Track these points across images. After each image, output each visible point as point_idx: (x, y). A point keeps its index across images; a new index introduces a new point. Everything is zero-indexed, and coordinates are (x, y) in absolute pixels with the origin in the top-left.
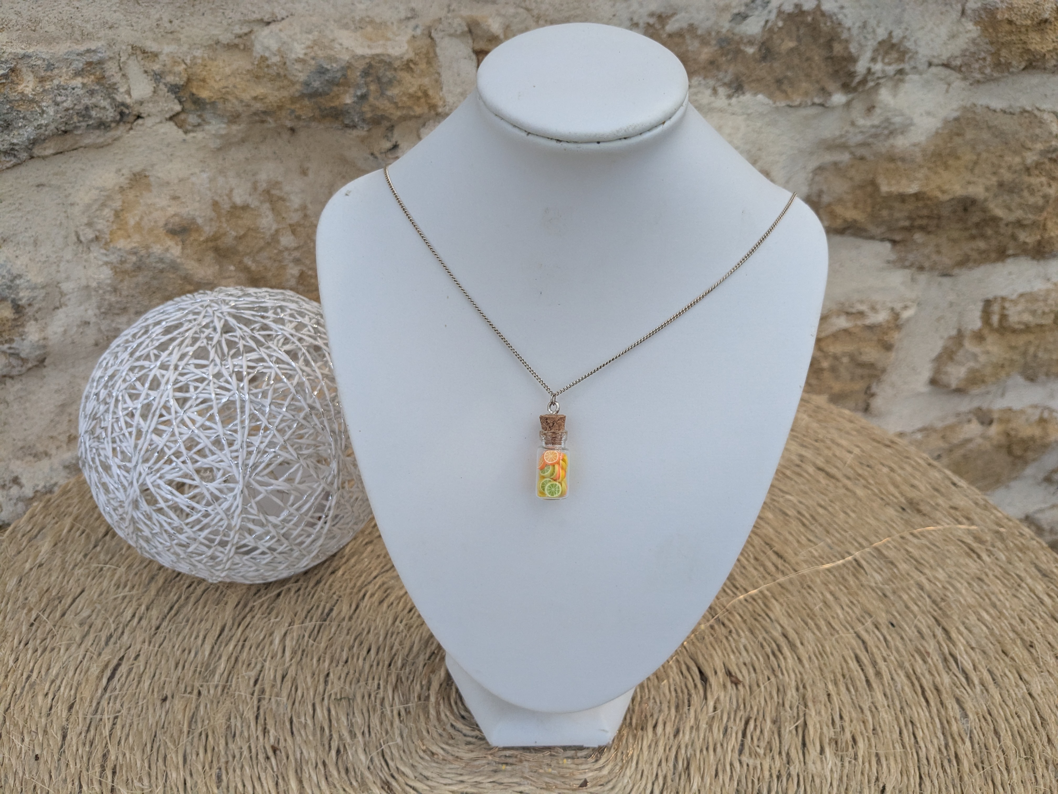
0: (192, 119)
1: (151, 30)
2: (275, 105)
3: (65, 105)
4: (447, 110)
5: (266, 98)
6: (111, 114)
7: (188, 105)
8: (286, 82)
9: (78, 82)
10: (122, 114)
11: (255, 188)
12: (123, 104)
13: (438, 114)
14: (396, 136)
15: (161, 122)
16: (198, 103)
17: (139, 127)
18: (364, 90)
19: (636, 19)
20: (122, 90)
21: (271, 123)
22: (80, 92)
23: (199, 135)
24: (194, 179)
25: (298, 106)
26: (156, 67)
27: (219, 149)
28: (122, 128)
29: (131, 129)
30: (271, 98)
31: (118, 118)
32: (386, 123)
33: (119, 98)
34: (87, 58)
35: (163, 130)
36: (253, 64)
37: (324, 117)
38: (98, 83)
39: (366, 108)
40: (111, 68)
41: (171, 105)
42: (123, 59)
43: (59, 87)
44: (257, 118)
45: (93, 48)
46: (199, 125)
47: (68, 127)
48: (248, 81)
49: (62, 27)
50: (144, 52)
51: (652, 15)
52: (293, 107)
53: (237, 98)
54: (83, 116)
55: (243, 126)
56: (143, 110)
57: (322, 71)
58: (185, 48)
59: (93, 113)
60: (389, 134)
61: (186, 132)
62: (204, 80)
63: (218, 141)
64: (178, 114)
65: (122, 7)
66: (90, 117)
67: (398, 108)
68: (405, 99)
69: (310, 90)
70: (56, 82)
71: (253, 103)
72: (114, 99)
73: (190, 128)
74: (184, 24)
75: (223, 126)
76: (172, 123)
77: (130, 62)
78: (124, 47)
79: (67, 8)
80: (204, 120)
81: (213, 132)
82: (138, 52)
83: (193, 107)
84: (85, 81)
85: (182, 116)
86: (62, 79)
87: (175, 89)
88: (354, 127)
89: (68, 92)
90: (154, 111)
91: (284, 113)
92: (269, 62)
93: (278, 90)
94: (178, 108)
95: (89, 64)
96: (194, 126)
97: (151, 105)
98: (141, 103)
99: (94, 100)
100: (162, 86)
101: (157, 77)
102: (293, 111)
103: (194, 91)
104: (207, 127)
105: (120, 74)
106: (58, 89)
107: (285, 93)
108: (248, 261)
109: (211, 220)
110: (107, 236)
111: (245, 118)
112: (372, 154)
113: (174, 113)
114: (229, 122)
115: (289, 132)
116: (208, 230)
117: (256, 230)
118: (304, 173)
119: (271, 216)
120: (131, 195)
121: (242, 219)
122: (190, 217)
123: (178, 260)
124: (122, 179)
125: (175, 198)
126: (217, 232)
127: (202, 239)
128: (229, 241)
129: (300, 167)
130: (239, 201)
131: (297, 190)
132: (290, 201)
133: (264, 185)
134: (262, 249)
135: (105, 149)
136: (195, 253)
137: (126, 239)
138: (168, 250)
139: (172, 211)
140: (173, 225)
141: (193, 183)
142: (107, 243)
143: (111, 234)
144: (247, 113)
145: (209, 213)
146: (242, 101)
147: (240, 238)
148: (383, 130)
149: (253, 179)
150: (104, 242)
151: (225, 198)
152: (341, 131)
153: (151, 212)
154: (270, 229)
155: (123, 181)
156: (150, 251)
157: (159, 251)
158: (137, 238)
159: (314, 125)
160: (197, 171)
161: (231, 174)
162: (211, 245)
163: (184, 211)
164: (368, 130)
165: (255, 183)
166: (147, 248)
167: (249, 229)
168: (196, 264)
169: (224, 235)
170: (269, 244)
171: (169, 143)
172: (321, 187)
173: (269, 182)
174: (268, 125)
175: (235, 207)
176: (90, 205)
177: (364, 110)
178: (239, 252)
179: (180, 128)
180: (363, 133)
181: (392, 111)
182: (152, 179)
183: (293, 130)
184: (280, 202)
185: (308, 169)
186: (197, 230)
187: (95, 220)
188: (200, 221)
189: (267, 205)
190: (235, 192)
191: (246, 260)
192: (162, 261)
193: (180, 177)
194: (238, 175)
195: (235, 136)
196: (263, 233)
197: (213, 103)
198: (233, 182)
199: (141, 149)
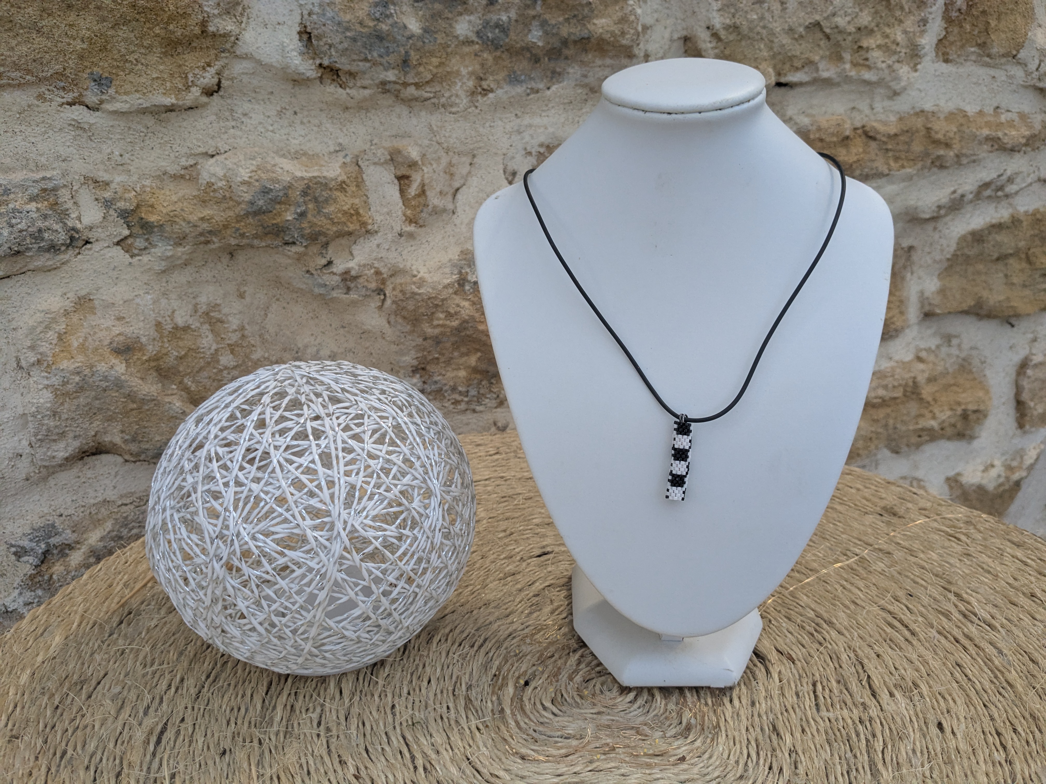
0: (140, 243)
1: (102, 162)
2: (221, 224)
3: (19, 226)
4: (376, 228)
5: (212, 218)
6: (62, 237)
7: (136, 230)
8: (231, 203)
9: (33, 206)
10: (72, 238)
11: (196, 312)
12: (73, 229)
13: (368, 232)
14: (331, 253)
15: (109, 247)
16: (146, 227)
17: (87, 252)
18: (303, 208)
19: (529, 149)
20: (73, 216)
21: (216, 243)
22: (35, 215)
23: (145, 258)
24: (138, 300)
25: (243, 224)
26: (108, 195)
27: (164, 272)
28: (71, 252)
29: (79, 253)
30: (217, 218)
31: (68, 241)
32: (323, 239)
33: (70, 224)
34: (43, 185)
35: (110, 255)
36: (199, 190)
37: (266, 234)
38: (51, 209)
39: (305, 225)
40: (64, 195)
41: (119, 229)
42: (75, 188)
43: (14, 210)
44: (202, 239)
45: (48, 176)
46: (145, 248)
47: (22, 249)
48: (195, 205)
49: (17, 160)
50: (96, 182)
51: (541, 145)
52: (237, 226)
53: (184, 220)
54: (36, 238)
55: (187, 248)
56: (92, 235)
57: (266, 191)
58: (135, 178)
59: (46, 235)
60: (324, 252)
61: (132, 257)
62: (152, 206)
63: (164, 263)
64: (126, 238)
65: (76, 143)
66: (43, 239)
67: (334, 223)
68: (340, 215)
69: (255, 208)
70: (11, 206)
71: (199, 223)
72: (65, 224)
73: (136, 252)
74: (134, 158)
75: (170, 248)
76: (119, 248)
77: (81, 191)
78: (77, 177)
79: (23, 143)
80: (150, 244)
81: (159, 254)
82: (90, 182)
83: (141, 232)
84: (39, 206)
85: (130, 241)
86: (18, 203)
87: (125, 215)
88: (294, 243)
89: (22, 215)
90: (102, 236)
91: (229, 232)
92: (215, 187)
93: (224, 211)
94: (126, 232)
95: (44, 190)
96: (141, 250)
97: (100, 230)
98: (91, 228)
99: (47, 224)
100: (112, 212)
101: (108, 204)
102: (238, 229)
103: (143, 215)
104: (153, 250)
105: (72, 201)
106: (13, 212)
107: (231, 213)
108: (188, 381)
109: (154, 339)
110: (50, 359)
111: (190, 239)
112: (308, 272)
113: (122, 237)
114: (175, 244)
115: (228, 257)
116: (151, 350)
117: (196, 350)
118: (242, 296)
119: (211, 336)
120: (75, 318)
121: (182, 339)
122: (134, 335)
123: (123, 377)
124: (67, 302)
125: (120, 319)
126: (159, 352)
127: (145, 358)
128: (170, 361)
129: (238, 290)
130: (180, 322)
131: (235, 312)
132: (228, 322)
133: (204, 307)
134: (201, 369)
135: (53, 272)
136: (138, 371)
137: (69, 360)
138: (112, 367)
139: (116, 331)
140: (118, 343)
141: (138, 304)
142: (48, 366)
143: (54, 356)
144: (193, 234)
145: (153, 333)
146: (189, 222)
147: (181, 358)
148: (319, 246)
149: (194, 302)
150: (45, 365)
151: (168, 319)
152: (280, 249)
153: (95, 333)
154: (210, 349)
155: (68, 304)
156: (94, 369)
157: (104, 369)
158: (80, 358)
159: (256, 242)
160: (141, 292)
161: (173, 296)
162: (153, 364)
163: (128, 330)
164: (305, 247)
165: (196, 305)
166: (91, 367)
167: (190, 349)
168: (140, 382)
169: (166, 354)
170: (209, 363)
171: (115, 267)
172: (257, 309)
173: (209, 304)
174: (212, 246)
175: (176, 328)
176: (34, 328)
177: (303, 226)
178: (179, 372)
179: (127, 252)
180: (301, 249)
181: (328, 226)
182: (96, 302)
183: (231, 255)
184: (219, 324)
185: (245, 292)
186: (140, 350)
187: (39, 342)
188: (144, 340)
189: (206, 326)
190: (177, 313)
191: (186, 380)
192: (105, 378)
193: (125, 298)
194: (180, 297)
195: (179, 258)
196: (203, 353)
197: (161, 226)
198: (175, 304)
199: (87, 273)
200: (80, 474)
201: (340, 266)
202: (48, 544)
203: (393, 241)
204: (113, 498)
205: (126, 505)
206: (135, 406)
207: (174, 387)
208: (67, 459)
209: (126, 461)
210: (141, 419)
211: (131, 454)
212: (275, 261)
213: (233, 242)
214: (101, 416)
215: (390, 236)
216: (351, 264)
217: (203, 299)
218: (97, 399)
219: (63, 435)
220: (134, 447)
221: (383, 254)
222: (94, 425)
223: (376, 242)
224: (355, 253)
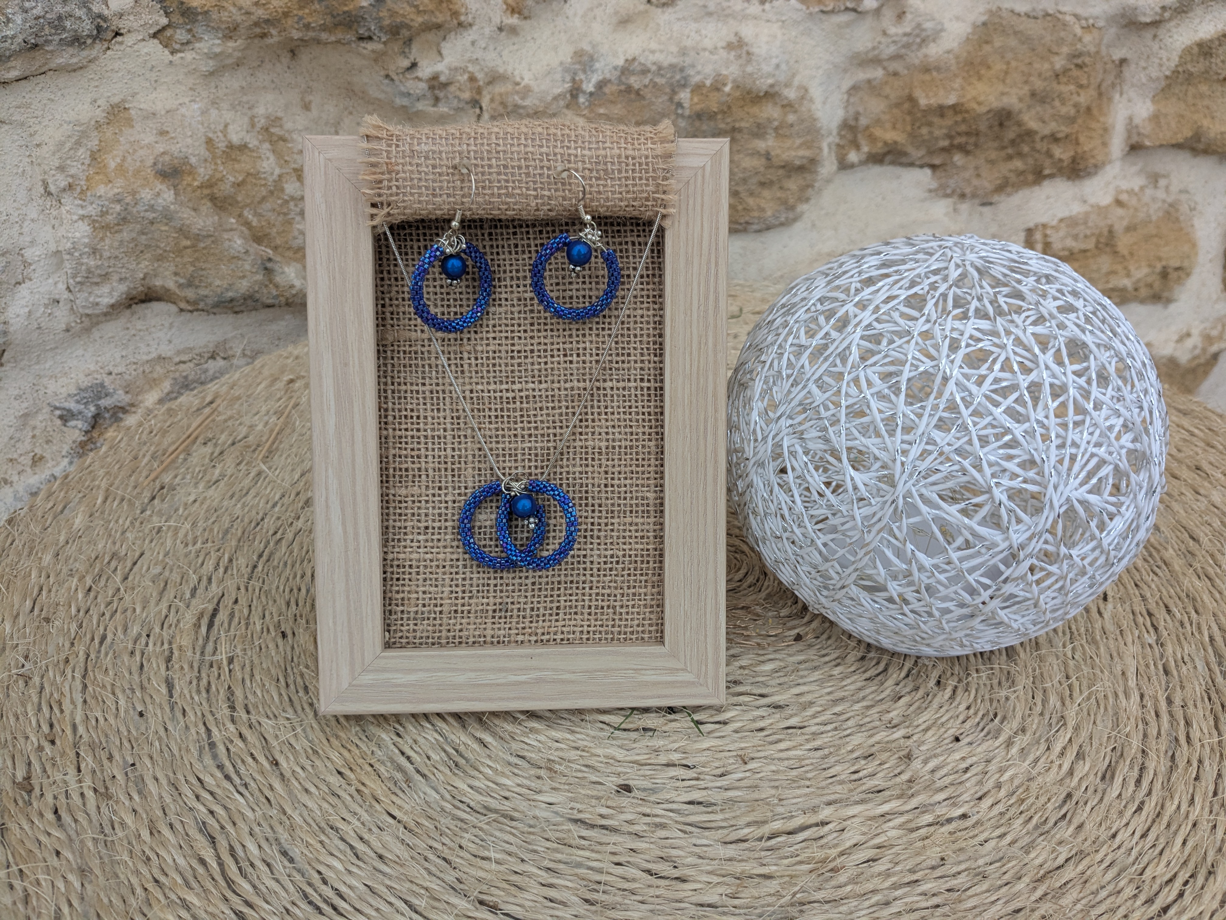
0: (181, 35)
2: (280, 10)
3: (35, 12)
4: (470, 19)
5: (269, 2)
6: (87, 26)
7: (177, 18)
10: (99, 28)
11: (253, 126)
12: (100, 16)
13: (460, 24)
14: (415, 52)
15: (144, 40)
16: (188, 13)
17: (118, 47)
21: (275, 37)
23: (189, 56)
24: (183, 110)
25: (307, 11)
27: (212, 73)
28: (98, 46)
29: (109, 48)
30: (275, 3)
31: (95, 32)
32: (405, 33)
33: (95, 9)
35: (145, 50)
37: (336, 26)
39: (384, 14)
41: (155, 17)
44: (258, 30)
46: (188, 43)
47: (38, 41)
52: (300, 13)
53: (234, 5)
54: (56, 28)
55: (239, 42)
56: (122, 25)
59: (68, 24)
60: (407, 50)
61: (172, 53)
63: (211, 63)
64: (164, 29)
66: (64, 29)
67: (419, 12)
68: (426, 1)
71: (253, 9)
72: (90, 9)
73: (177, 47)
75: (218, 42)
76: (156, 41)
80: (194, 36)
81: (206, 51)
83: (181, 21)
85: (169, 32)
88: (370, 38)
90: (135, 25)
91: (290, 21)
96: (183, 44)
97: (131, 18)
98: (121, 16)
99: (68, 8)
102: (301, 18)
104: (197, 45)
108: (248, 214)
109: (206, 160)
110: (82, 183)
111: (243, 31)
112: (387, 76)
113: (158, 27)
114: (224, 36)
115: (289, 55)
116: (203, 173)
117: (256, 175)
118: (307, 107)
119: (272, 158)
120: (109, 133)
121: (239, 161)
122: (181, 155)
123: (172, 207)
124: (98, 112)
125: (163, 133)
126: (212, 176)
127: (196, 184)
128: (225, 188)
129: (302, 99)
130: (235, 139)
131: (300, 128)
132: (293, 141)
133: (263, 121)
134: (264, 199)
135: (79, 73)
136: (190, 200)
137: (106, 184)
138: (158, 194)
139: (160, 148)
140: (163, 165)
141: (183, 116)
142: (82, 192)
143: (88, 179)
144: (247, 24)
145: (203, 151)
146: (240, 9)
147: (238, 185)
148: (401, 42)
149: (250, 113)
150: (78, 189)
151: (220, 134)
152: (353, 45)
153: (135, 151)
154: (272, 174)
155: (100, 114)
156: (138, 197)
157: (149, 197)
158: (120, 182)
159: (324, 36)
160: (187, 100)
161: (225, 105)
162: (206, 191)
163: (174, 149)
164: (385, 43)
165: (252, 118)
166: (134, 193)
167: (249, 174)
168: (193, 213)
169: (221, 180)
170: (272, 192)
171: (153, 67)
172: (327, 123)
173: (268, 117)
174: (269, 41)
175: (231, 146)
176: (62, 144)
177: (381, 14)
178: (237, 202)
179: (166, 47)
180: (379, 47)
181: (412, 16)
182: (132, 112)
183: (293, 53)
184: (281, 143)
185: (310, 102)
186: (190, 173)
187: (68, 162)
188: (193, 160)
189: (267, 145)
190: (231, 127)
191: (246, 213)
192: (152, 208)
193: (168, 107)
194: (233, 107)
195: (230, 55)
196: (265, 179)
197: (206, 12)
198: (228, 116)
199: (120, 75)
200: (129, 325)
201: (426, 70)
202: (98, 407)
203: (491, 38)
204: (169, 354)
205: (184, 362)
206: (188, 243)
207: (233, 221)
208: (112, 306)
209: (182, 310)
210: (197, 259)
211: (188, 302)
212: (347, 62)
213: (296, 35)
214: (148, 256)
215: (487, 31)
216: (440, 67)
217: (261, 110)
218: (143, 234)
219: (106, 277)
220: (190, 294)
221: (479, 54)
222: (142, 266)
223: (470, 39)
224: (444, 52)
